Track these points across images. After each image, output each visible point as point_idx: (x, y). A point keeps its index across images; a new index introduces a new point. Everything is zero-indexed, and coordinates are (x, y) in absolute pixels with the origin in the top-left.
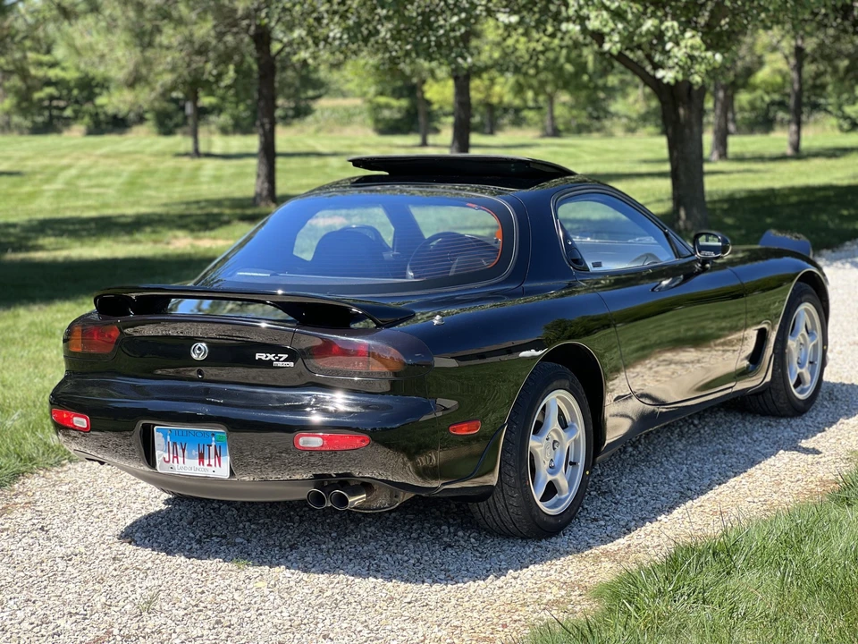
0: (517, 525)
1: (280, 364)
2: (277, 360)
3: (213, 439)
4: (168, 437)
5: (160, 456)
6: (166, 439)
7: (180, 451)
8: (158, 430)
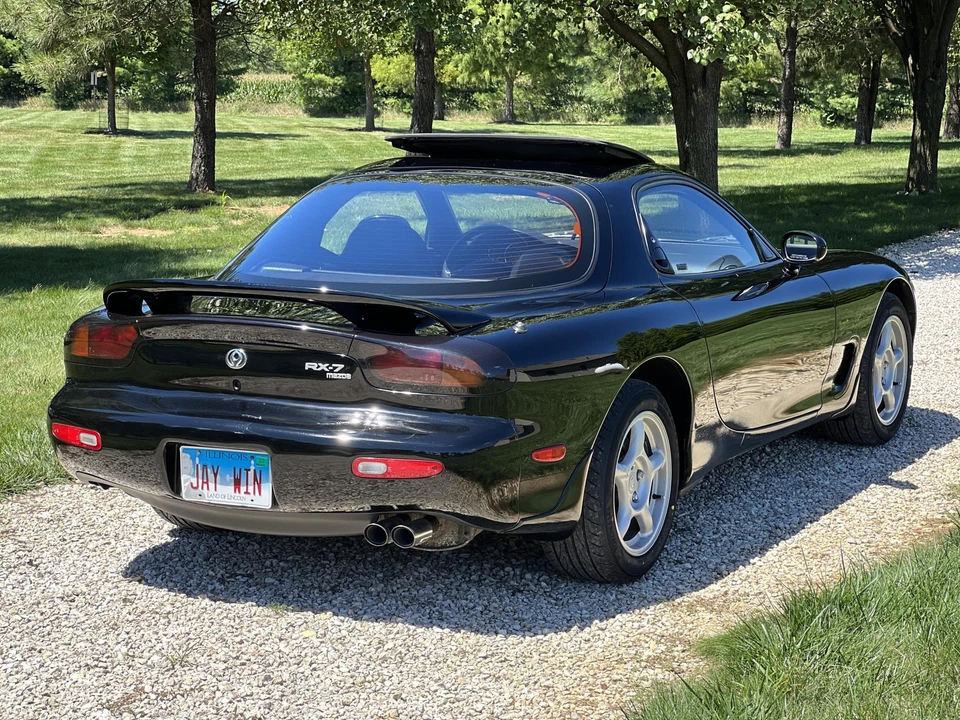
0: (598, 568)
1: (334, 376)
2: (331, 371)
3: (253, 462)
4: (197, 459)
5: (186, 481)
6: (194, 461)
7: (211, 476)
8: (184, 450)
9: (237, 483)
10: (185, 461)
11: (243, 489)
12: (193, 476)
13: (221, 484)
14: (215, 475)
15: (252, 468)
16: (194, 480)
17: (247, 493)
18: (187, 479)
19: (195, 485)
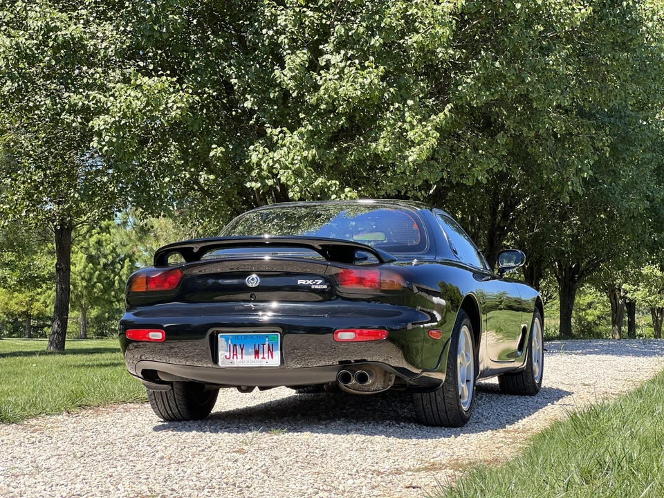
1: (317, 287)
2: (314, 284)
3: (267, 339)
4: (230, 341)
5: (222, 355)
6: (227, 342)
7: (239, 350)
8: (221, 336)
9: (257, 353)
10: (222, 342)
11: (261, 356)
12: (227, 351)
13: (246, 354)
14: (242, 350)
15: (267, 343)
16: (228, 354)
17: (263, 358)
18: (222, 354)
19: (228, 357)
